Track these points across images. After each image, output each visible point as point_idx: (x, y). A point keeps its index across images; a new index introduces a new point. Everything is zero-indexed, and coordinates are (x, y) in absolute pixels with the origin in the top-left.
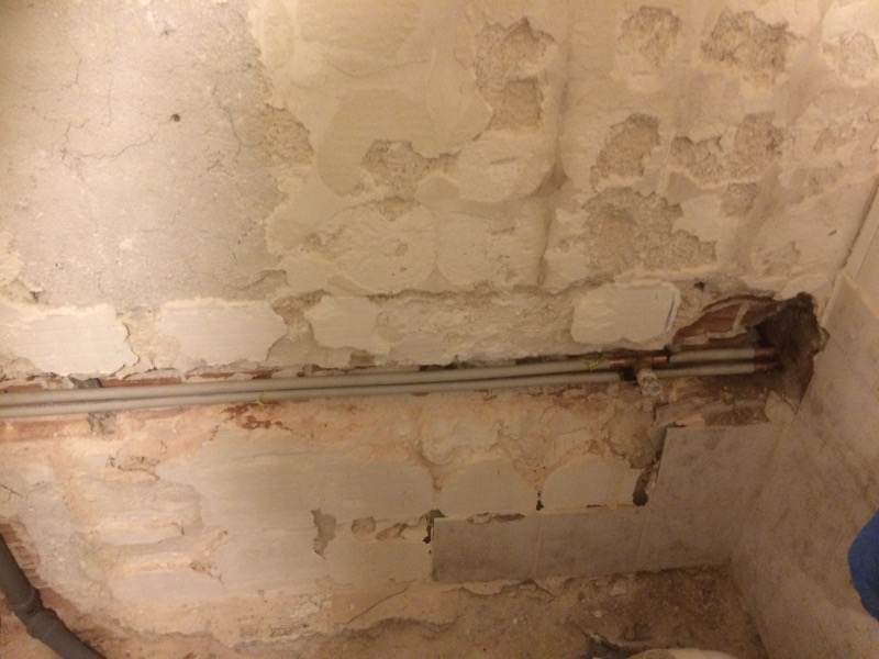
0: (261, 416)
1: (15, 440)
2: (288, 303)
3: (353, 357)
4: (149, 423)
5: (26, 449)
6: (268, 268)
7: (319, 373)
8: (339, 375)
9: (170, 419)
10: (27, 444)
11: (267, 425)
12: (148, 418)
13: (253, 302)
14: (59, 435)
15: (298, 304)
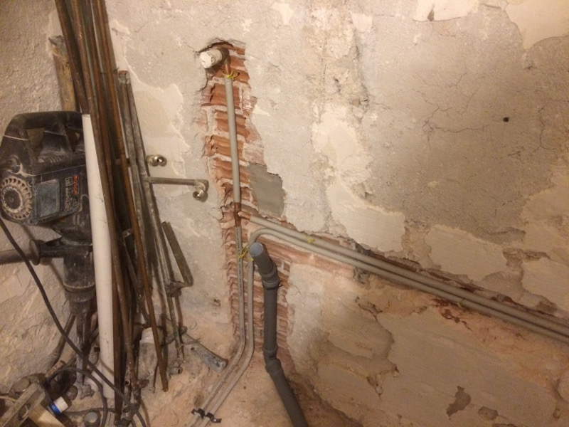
0: (455, 313)
1: (312, 265)
2: (515, 252)
3: (541, 303)
4: (387, 287)
5: (317, 273)
6: (514, 227)
7: (508, 303)
8: (521, 310)
9: (400, 291)
10: (318, 270)
11: (457, 320)
12: (388, 284)
13: (492, 244)
14: (336, 273)
15: (523, 256)
